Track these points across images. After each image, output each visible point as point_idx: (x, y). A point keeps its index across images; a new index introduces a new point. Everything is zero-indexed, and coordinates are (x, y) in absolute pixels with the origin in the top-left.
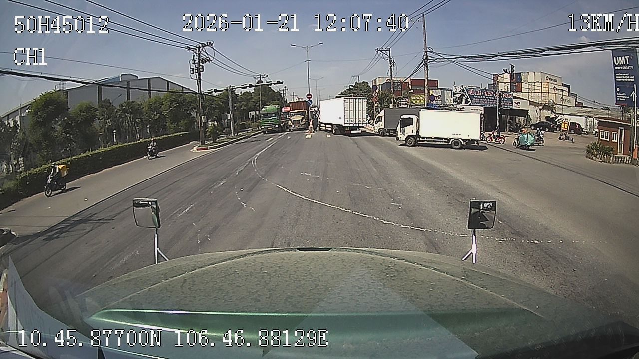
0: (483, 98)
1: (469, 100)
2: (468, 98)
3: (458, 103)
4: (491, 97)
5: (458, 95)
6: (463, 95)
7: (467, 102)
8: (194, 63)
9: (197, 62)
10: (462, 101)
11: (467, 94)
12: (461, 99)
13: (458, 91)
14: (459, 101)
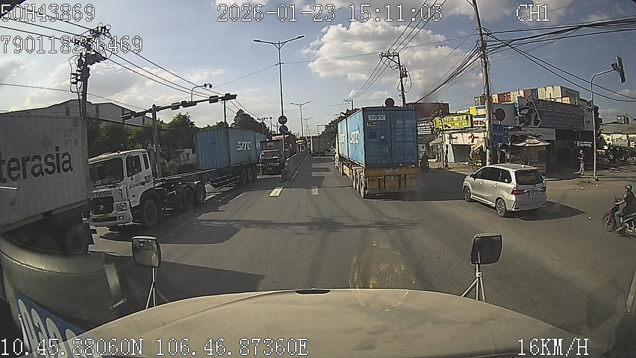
0: (554, 116)
2: (537, 116)
3: (526, 124)
4: (563, 113)
5: (525, 112)
6: (531, 111)
7: (536, 123)
10: (531, 119)
11: (536, 110)
12: (529, 117)
13: (524, 105)
14: (527, 120)
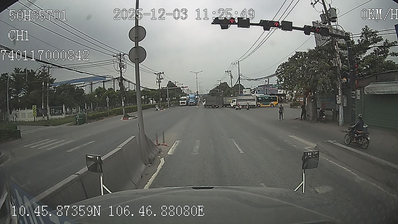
1: (258, 92)
2: (257, 91)
3: (253, 94)
5: (253, 91)
6: (255, 90)
7: (257, 93)
8: (157, 79)
9: (158, 78)
12: (254, 92)
13: (253, 89)
